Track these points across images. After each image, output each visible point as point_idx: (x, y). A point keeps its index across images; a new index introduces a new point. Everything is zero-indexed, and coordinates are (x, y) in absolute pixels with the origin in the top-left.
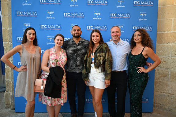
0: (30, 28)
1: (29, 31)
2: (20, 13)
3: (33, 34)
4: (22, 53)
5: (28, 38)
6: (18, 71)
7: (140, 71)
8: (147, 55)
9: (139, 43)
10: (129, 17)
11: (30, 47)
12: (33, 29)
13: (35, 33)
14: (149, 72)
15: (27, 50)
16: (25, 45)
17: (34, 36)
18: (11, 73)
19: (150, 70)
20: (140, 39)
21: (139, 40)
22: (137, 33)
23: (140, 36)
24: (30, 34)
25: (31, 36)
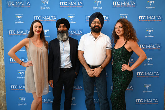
0: (36, 21)
1: (35, 24)
2: (11, 3)
3: (40, 27)
4: (28, 47)
5: (34, 31)
6: (24, 67)
7: (123, 69)
8: (130, 48)
9: (121, 35)
10: (134, 5)
11: (37, 41)
12: (40, 22)
13: (41, 26)
14: (134, 70)
15: (34, 44)
16: (32, 39)
17: (41, 29)
18: (3, 71)
19: (135, 67)
20: (122, 31)
21: (121, 33)
22: (119, 25)
23: (121, 27)
24: (36, 27)
25: (38, 29)
